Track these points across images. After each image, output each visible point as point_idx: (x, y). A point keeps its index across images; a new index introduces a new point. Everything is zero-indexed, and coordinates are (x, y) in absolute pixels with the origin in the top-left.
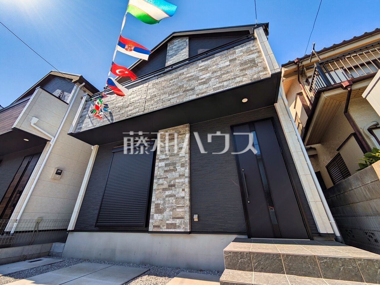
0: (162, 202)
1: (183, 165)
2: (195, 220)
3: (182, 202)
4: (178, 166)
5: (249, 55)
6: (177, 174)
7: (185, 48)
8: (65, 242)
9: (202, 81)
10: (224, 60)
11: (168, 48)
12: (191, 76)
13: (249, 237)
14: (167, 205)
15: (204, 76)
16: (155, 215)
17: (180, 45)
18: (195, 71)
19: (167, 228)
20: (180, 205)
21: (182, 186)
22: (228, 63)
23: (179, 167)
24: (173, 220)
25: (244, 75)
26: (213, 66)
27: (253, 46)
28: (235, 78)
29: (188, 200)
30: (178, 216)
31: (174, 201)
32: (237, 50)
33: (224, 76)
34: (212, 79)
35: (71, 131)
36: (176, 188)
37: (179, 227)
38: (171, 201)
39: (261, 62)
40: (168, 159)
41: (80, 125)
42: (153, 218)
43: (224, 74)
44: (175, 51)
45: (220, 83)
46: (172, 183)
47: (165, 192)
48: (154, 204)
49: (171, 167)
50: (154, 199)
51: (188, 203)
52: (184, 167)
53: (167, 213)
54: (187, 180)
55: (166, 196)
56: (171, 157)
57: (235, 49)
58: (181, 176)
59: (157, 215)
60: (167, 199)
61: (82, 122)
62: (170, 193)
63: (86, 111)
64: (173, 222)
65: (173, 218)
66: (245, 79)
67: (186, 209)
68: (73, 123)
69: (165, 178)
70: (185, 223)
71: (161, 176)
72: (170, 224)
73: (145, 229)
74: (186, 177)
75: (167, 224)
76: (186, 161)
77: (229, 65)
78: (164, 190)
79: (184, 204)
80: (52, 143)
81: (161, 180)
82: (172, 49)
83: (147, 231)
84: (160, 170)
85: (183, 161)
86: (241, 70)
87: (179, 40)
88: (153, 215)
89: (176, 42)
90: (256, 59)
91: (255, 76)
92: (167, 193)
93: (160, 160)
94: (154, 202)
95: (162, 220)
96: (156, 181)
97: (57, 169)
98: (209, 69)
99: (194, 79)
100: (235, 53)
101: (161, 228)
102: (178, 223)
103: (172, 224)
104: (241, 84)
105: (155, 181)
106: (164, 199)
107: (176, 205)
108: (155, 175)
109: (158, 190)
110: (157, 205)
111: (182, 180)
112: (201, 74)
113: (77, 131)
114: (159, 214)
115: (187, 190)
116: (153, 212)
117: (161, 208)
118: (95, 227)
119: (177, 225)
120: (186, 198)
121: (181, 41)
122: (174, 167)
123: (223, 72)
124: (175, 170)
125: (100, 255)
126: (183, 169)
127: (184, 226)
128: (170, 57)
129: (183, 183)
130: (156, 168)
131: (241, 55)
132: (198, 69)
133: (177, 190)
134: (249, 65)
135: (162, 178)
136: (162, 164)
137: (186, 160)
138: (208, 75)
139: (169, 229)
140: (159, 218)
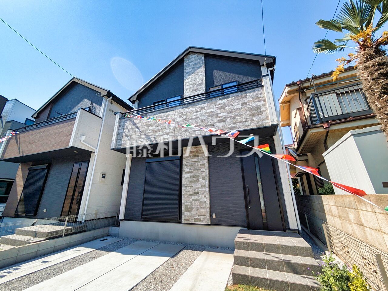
0: (190, 204)
1: (204, 178)
2: (213, 217)
3: (204, 205)
4: (200, 179)
5: (257, 101)
6: (200, 184)
7: (201, 66)
8: (119, 227)
9: (220, 119)
10: (237, 102)
11: (185, 64)
12: (211, 112)
13: (248, 229)
14: (193, 206)
15: (221, 115)
16: (185, 212)
17: (197, 62)
18: (214, 108)
19: (194, 221)
20: (203, 207)
21: (204, 193)
22: (240, 106)
25: (252, 120)
26: (229, 106)
27: (261, 94)
28: (245, 121)
29: (209, 204)
30: (202, 214)
31: (199, 203)
32: (248, 95)
33: (237, 118)
34: (228, 119)
35: (113, 147)
36: (199, 195)
37: (203, 221)
38: (196, 204)
39: (265, 111)
40: (192, 172)
41: (119, 142)
42: (184, 215)
43: (237, 116)
44: (192, 68)
45: (233, 123)
46: (196, 191)
47: (192, 197)
49: (195, 179)
50: (183, 201)
51: (208, 206)
52: (205, 179)
53: (194, 211)
54: (207, 190)
55: (193, 200)
56: (194, 171)
57: (246, 93)
58: (203, 186)
59: (187, 212)
60: (193, 202)
61: (121, 139)
62: (195, 198)
63: (121, 129)
64: (199, 218)
65: (198, 215)
66: (252, 124)
67: (207, 210)
68: (113, 139)
69: (191, 187)
70: (207, 219)
71: (187, 185)
73: (178, 221)
74: (207, 187)
75: (194, 219)
77: (241, 108)
78: (191, 195)
79: (206, 206)
80: (96, 154)
81: (187, 188)
82: (189, 66)
83: (181, 223)
84: (187, 180)
85: (203, 175)
86: (251, 115)
87: (195, 55)
88: (184, 212)
89: (192, 58)
90: (262, 107)
91: (260, 123)
92: (193, 198)
93: (186, 172)
94: (184, 204)
95: (191, 216)
97: (102, 174)
98: (225, 108)
99: (213, 115)
100: (246, 97)
101: (190, 221)
103: (197, 219)
104: (249, 128)
105: (183, 188)
106: (191, 202)
107: (200, 206)
108: (183, 184)
109: (186, 195)
110: (186, 206)
111: (204, 189)
112: (219, 111)
113: (118, 147)
115: (208, 197)
116: (184, 210)
117: (189, 208)
118: (141, 218)
119: (201, 219)
120: (207, 202)
121: (197, 58)
122: (197, 179)
123: (236, 114)
124: (198, 181)
125: (148, 236)
126: (204, 181)
127: (206, 221)
128: (187, 74)
129: (205, 192)
130: (183, 179)
131: (251, 101)
132: (217, 106)
133: (201, 196)
134: (256, 111)
135: (189, 187)
136: (188, 176)
137: (206, 174)
138: (225, 114)
139: (196, 222)
140: (188, 215)
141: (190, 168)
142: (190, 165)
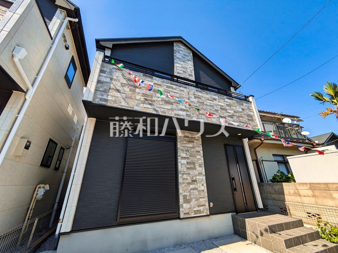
0: (188, 194)
1: (200, 166)
2: (211, 206)
5: (250, 111)
6: (197, 172)
7: (190, 60)
9: (229, 114)
10: (239, 106)
12: (222, 106)
13: (237, 213)
14: (192, 196)
15: (230, 111)
16: (184, 204)
18: (223, 103)
19: (195, 214)
20: (202, 196)
21: (201, 182)
22: (241, 110)
23: (198, 167)
24: (198, 208)
25: (249, 124)
27: (251, 107)
29: (207, 192)
30: (201, 204)
31: (197, 193)
33: (240, 118)
34: (235, 117)
36: (197, 183)
37: (203, 212)
38: (195, 193)
39: (255, 120)
40: (188, 158)
41: (102, 95)
42: (182, 207)
44: (182, 57)
46: (194, 178)
47: (190, 186)
48: (182, 195)
49: (192, 165)
50: (181, 191)
51: (206, 194)
53: (193, 202)
54: (204, 178)
55: (191, 189)
56: (190, 157)
57: (243, 102)
58: (200, 174)
59: (186, 204)
60: (192, 191)
62: (194, 187)
64: (199, 209)
65: (198, 206)
66: (250, 126)
67: (206, 199)
69: (188, 174)
70: (206, 209)
71: (184, 172)
72: (196, 210)
74: (203, 175)
75: (194, 211)
76: (202, 163)
77: (242, 112)
78: (189, 184)
79: (204, 195)
81: (185, 175)
82: (179, 52)
83: (179, 218)
84: (183, 166)
85: (200, 162)
86: (248, 120)
88: (182, 205)
91: (254, 128)
92: (192, 186)
93: (182, 157)
95: (190, 208)
96: (181, 176)
98: (232, 107)
99: (224, 109)
100: (243, 105)
101: (190, 215)
102: (202, 209)
103: (198, 210)
106: (189, 192)
107: (199, 196)
108: (179, 170)
109: (184, 183)
110: (185, 196)
111: (201, 177)
112: (228, 108)
114: (188, 204)
115: (205, 185)
116: (182, 202)
117: (188, 198)
119: (201, 211)
120: (205, 191)
122: (194, 166)
123: (239, 115)
124: (194, 168)
126: (200, 169)
128: (177, 59)
129: (202, 180)
130: (179, 165)
131: (246, 109)
132: (226, 103)
133: (199, 184)
134: (251, 118)
136: (184, 161)
140: (188, 207)
141: (186, 154)
142: (186, 151)
